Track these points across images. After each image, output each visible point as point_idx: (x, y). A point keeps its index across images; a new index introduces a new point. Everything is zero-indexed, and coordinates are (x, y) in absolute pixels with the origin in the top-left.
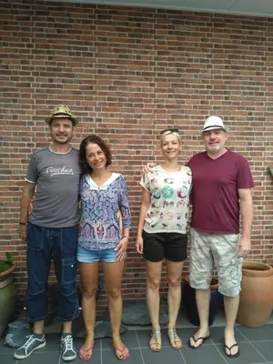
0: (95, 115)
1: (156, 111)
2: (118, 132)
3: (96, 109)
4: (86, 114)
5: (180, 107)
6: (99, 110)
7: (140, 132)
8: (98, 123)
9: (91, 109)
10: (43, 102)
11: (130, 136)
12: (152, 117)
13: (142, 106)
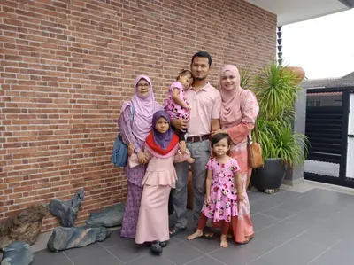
0: (69, 33)
1: (123, 39)
2: (91, 53)
3: (70, 28)
4: (60, 31)
5: (141, 38)
6: (73, 29)
7: (110, 55)
8: (72, 42)
9: (66, 28)
10: (11, 10)
11: (102, 59)
12: (120, 43)
13: (111, 32)
